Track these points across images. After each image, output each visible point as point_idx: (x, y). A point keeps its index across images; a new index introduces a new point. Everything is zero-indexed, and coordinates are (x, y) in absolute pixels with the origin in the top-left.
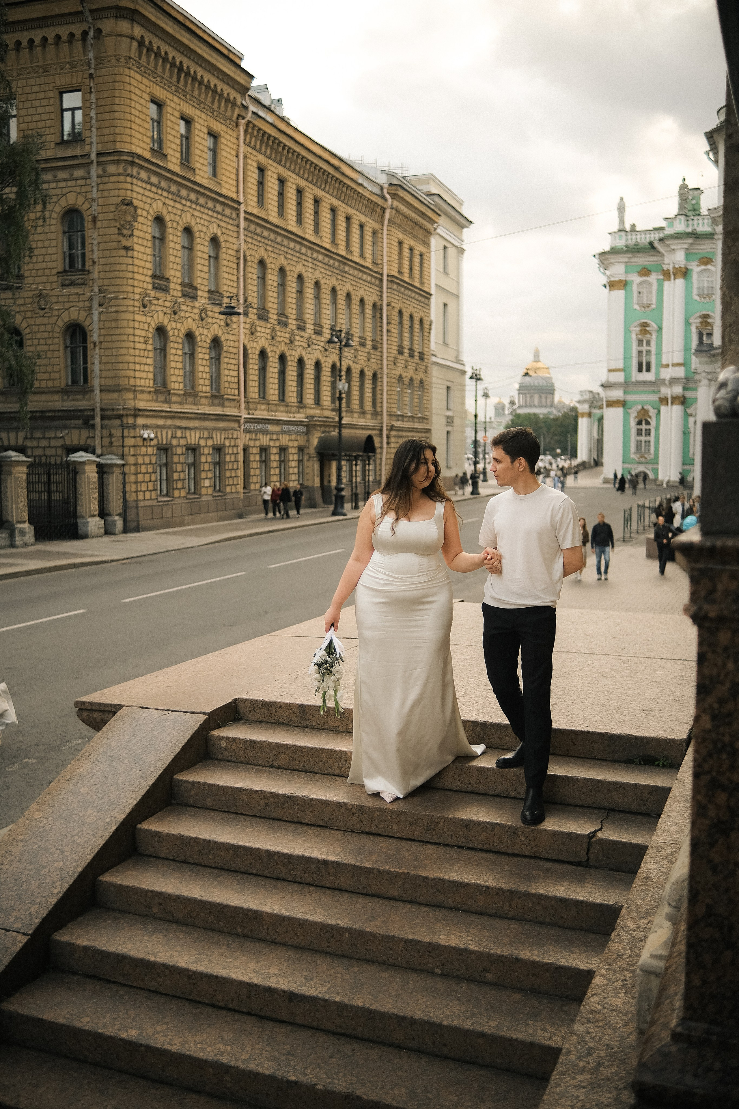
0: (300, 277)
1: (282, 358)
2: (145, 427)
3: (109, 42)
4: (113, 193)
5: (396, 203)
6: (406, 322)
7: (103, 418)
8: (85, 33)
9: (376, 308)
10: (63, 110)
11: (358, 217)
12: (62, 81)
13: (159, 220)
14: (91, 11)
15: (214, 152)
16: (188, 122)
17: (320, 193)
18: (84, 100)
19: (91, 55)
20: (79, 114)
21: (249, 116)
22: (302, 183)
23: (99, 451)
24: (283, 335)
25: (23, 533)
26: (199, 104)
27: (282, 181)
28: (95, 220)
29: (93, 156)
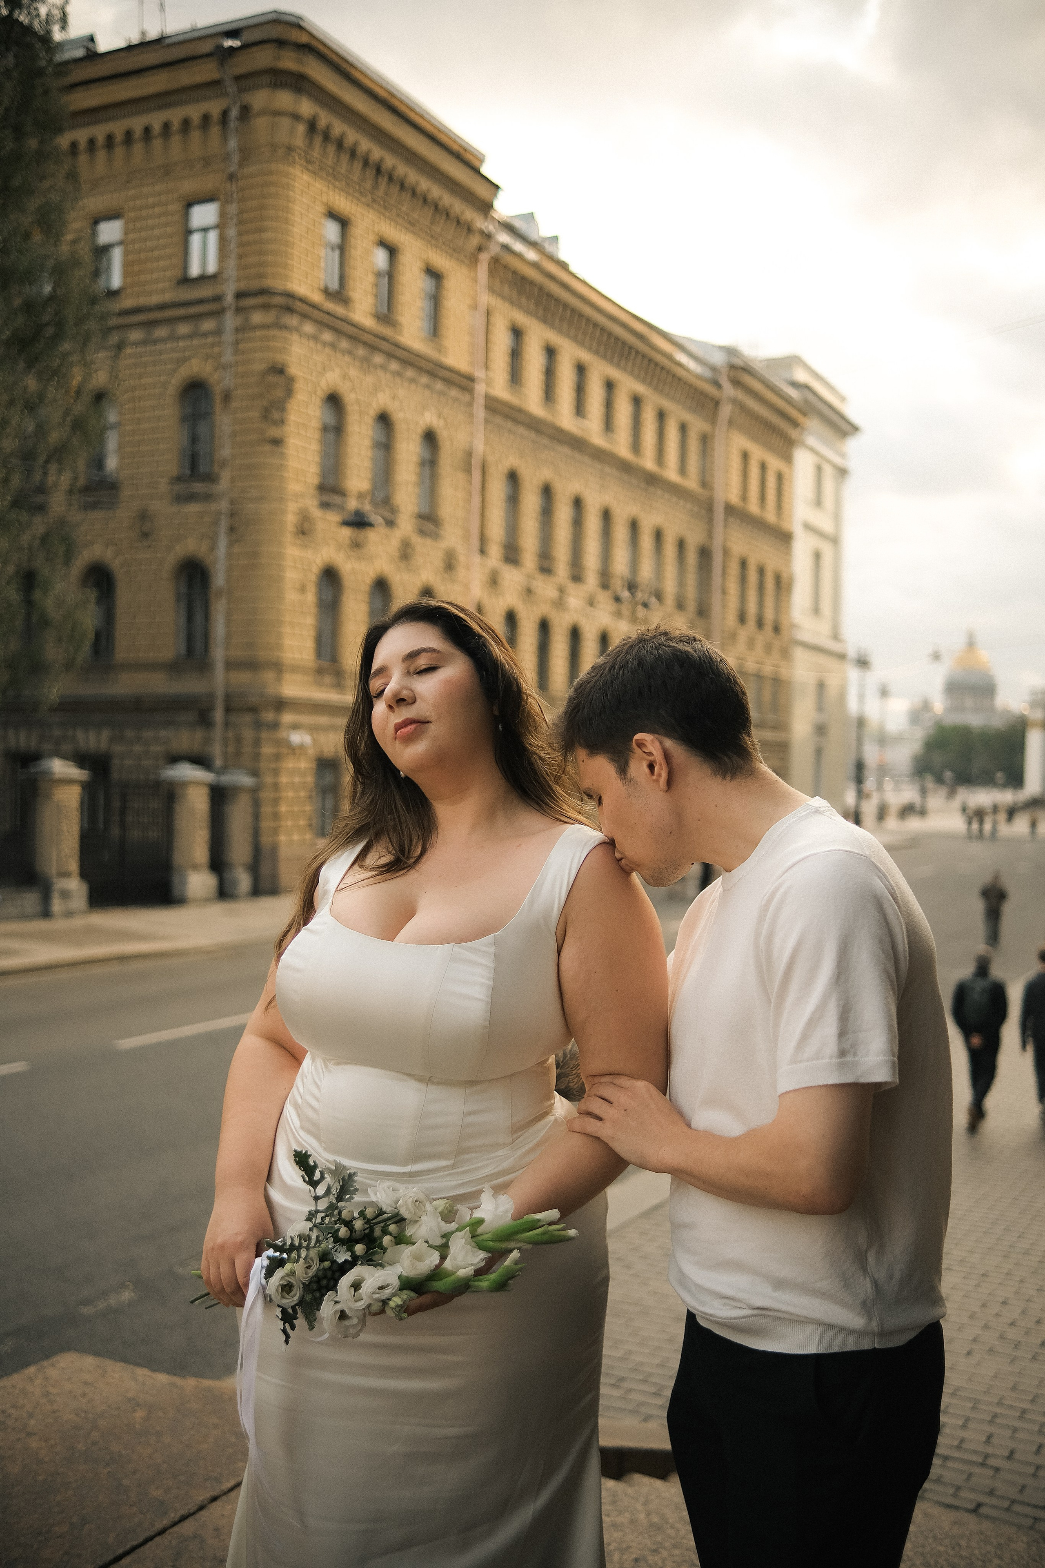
0: (578, 503)
1: (544, 627)
2: (295, 727)
3: (261, 123)
4: (258, 355)
5: (740, 395)
6: (753, 577)
7: (228, 710)
8: (225, 113)
9: (705, 553)
10: (189, 232)
11: (677, 413)
12: (189, 186)
13: (334, 401)
14: (238, 78)
15: (436, 300)
16: (392, 251)
17: (614, 373)
18: (223, 214)
19: (233, 143)
20: (213, 236)
21: (494, 249)
22: (585, 356)
23: (218, 762)
24: (546, 589)
25: (65, 895)
26: (411, 226)
27: (551, 352)
28: (227, 397)
29: (229, 299)
